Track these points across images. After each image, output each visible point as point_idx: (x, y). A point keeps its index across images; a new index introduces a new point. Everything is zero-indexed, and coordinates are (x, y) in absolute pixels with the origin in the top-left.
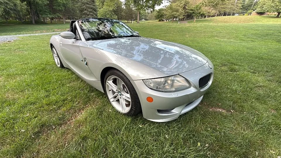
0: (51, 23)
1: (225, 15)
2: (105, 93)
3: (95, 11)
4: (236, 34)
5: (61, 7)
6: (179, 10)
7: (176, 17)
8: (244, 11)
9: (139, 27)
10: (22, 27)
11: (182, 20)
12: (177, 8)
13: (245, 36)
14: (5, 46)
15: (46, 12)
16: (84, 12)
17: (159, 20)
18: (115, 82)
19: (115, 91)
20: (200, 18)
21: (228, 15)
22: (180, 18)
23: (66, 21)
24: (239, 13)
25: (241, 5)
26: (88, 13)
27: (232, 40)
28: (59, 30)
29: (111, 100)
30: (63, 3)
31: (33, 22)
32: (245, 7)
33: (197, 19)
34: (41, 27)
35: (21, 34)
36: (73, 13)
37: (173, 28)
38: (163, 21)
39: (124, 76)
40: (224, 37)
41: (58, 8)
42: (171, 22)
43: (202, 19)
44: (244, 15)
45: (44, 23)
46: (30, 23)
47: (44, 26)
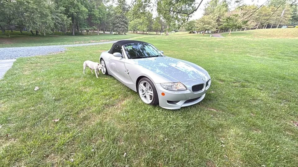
0: (87, 35)
1: (269, 27)
2: (138, 92)
3: (127, 24)
4: (273, 51)
5: (98, 20)
6: (212, 23)
7: (208, 30)
8: (296, 23)
9: (167, 40)
10: (66, 38)
11: (215, 32)
12: (210, 20)
13: (283, 53)
14: (61, 56)
15: (85, 25)
16: (116, 25)
17: (189, 32)
18: (145, 84)
19: (144, 90)
20: (238, 31)
21: (273, 27)
22: (213, 30)
23: (100, 32)
24: (288, 26)
25: (291, 16)
26: (120, 26)
27: (265, 58)
28: (94, 41)
29: (141, 96)
30: (100, 17)
31: (74, 33)
32: (296, 18)
33: (233, 32)
34: (80, 38)
35: (64, 44)
36: (107, 26)
37: (202, 42)
38: (194, 33)
39: (150, 81)
40: (257, 54)
41: (95, 22)
42: (203, 35)
43: (239, 32)
44: (294, 27)
45: (81, 35)
46: (71, 34)
47: (82, 37)
